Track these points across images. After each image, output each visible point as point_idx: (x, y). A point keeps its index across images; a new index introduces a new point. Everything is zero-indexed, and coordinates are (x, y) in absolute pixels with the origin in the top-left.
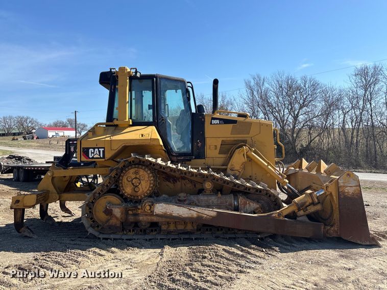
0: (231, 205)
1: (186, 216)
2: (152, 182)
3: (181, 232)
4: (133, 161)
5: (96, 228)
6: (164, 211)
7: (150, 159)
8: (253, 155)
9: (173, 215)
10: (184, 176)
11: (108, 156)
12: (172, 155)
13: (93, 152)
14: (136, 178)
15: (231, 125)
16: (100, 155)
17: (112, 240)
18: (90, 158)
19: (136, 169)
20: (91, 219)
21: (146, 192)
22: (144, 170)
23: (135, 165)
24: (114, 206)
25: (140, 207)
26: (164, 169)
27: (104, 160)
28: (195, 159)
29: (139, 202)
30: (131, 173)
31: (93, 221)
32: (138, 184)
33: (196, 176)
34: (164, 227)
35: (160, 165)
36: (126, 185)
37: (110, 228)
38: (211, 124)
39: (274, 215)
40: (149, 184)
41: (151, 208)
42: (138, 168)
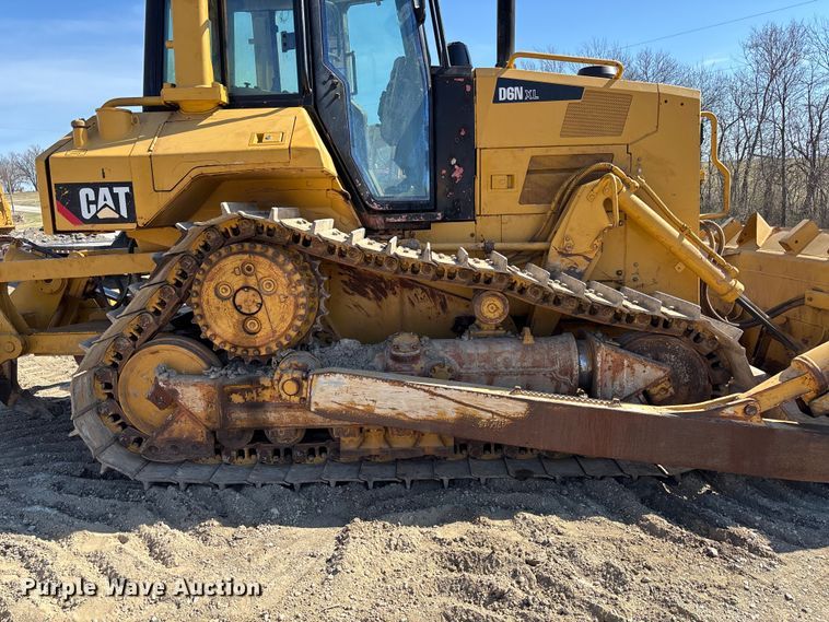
0: (567, 371)
1: (422, 414)
2: (303, 300)
3: (404, 457)
4: (236, 231)
5: (134, 447)
6: (344, 399)
7: (292, 223)
8: (635, 204)
9: (377, 411)
10: (408, 277)
11: (145, 212)
12: (369, 210)
13: (92, 198)
14: (246, 288)
15: (562, 105)
16: (117, 210)
17: (183, 487)
18: (85, 221)
19: (246, 257)
20: (116, 417)
21: (285, 334)
22: (273, 259)
23: (241, 242)
24: (182, 379)
25: (266, 381)
26: (342, 254)
27: (133, 226)
28: (443, 220)
29: (265, 363)
30: (228, 270)
31: (124, 425)
32: (254, 309)
33: (452, 276)
34: (349, 443)
35: (326, 241)
36: (214, 310)
37: (174, 447)
38: (496, 100)
39: (729, 411)
40: (292, 307)
41: (300, 387)
42: (251, 252)
